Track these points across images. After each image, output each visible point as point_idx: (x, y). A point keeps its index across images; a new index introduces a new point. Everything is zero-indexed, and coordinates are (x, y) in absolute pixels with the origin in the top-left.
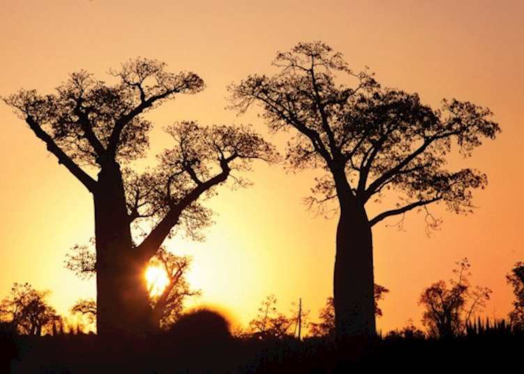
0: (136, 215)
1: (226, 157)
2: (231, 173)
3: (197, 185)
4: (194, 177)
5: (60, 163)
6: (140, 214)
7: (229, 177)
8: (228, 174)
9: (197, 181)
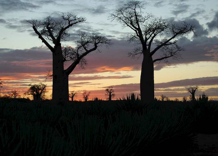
0: (65, 60)
1: (97, 42)
2: (97, 48)
3: (86, 51)
4: (85, 48)
5: (43, 42)
6: (67, 60)
7: (97, 49)
8: (96, 48)
9: (86, 50)
